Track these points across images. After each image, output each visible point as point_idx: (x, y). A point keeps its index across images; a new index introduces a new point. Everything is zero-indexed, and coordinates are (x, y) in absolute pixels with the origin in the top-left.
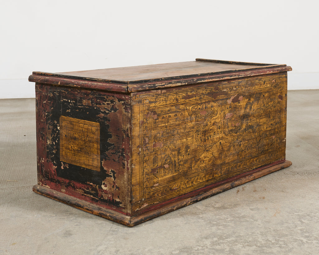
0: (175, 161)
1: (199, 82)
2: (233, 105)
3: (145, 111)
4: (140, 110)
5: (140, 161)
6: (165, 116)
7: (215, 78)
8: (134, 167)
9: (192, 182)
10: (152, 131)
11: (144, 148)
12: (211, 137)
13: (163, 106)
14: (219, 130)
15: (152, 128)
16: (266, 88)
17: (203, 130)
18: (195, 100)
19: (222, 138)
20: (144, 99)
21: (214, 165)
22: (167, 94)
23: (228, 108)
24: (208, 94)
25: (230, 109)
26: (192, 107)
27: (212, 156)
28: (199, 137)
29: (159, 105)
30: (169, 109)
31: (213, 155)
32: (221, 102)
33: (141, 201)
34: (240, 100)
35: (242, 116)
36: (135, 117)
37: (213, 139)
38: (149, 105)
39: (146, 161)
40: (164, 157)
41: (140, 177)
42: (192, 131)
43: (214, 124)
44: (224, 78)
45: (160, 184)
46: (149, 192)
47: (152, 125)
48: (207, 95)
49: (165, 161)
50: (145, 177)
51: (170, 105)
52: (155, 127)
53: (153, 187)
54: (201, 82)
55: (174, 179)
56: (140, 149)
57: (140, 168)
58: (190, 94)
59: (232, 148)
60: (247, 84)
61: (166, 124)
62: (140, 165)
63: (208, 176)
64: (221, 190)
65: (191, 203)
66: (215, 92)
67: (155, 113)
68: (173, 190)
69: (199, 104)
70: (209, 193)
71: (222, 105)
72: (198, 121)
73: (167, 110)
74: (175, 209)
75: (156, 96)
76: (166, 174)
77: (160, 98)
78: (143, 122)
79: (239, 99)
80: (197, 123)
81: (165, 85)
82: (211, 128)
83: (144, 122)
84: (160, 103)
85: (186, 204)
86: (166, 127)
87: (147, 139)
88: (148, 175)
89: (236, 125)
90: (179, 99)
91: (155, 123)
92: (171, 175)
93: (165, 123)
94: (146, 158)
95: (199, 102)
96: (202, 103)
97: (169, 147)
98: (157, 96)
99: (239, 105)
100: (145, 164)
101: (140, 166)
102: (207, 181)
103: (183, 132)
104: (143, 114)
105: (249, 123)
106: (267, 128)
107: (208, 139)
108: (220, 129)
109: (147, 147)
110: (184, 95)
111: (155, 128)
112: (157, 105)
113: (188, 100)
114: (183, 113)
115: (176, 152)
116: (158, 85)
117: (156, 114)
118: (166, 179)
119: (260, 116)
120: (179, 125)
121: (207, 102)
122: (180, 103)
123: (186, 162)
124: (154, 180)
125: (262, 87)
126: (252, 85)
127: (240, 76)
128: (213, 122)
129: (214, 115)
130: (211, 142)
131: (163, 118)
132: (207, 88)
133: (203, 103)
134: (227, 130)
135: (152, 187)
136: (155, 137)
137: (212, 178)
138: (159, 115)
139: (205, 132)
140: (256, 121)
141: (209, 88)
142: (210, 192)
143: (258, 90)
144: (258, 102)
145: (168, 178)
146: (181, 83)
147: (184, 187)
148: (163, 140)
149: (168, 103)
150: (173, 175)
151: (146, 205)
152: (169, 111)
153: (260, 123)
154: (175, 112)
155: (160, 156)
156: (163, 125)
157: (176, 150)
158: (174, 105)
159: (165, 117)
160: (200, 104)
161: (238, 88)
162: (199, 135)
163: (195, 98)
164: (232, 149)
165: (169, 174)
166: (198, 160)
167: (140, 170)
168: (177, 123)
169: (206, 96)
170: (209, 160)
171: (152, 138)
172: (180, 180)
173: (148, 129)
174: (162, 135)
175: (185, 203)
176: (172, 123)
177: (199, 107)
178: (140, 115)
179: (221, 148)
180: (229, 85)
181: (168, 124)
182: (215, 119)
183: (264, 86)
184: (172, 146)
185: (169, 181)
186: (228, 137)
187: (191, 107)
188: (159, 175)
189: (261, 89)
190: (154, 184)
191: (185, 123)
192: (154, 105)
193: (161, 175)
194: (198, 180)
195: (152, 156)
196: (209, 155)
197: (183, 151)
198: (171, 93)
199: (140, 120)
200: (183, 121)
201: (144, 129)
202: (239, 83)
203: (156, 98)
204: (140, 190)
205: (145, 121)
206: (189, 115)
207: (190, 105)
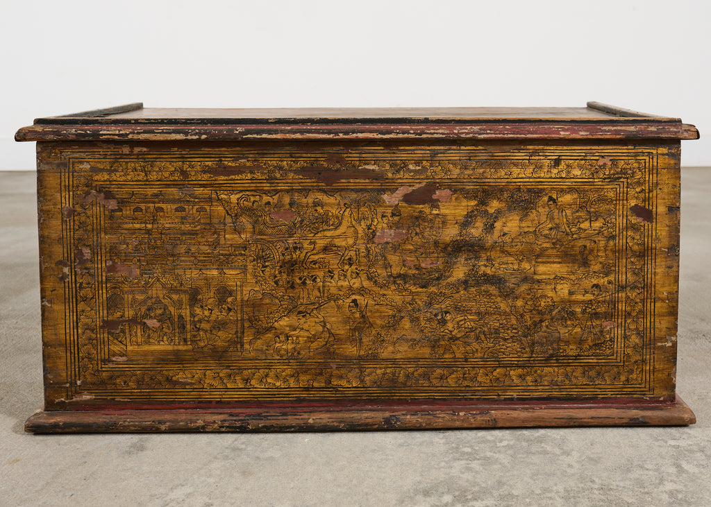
0: (180, 317)
1: (249, 136)
2: (406, 209)
3: (78, 186)
4: (63, 184)
5: (67, 296)
6: (143, 206)
7: (317, 132)
8: (49, 305)
9: (247, 380)
10: (103, 235)
11: (77, 270)
12: (314, 280)
13: (135, 183)
14: (347, 267)
15: (102, 227)
16: (562, 178)
17: (282, 258)
18: (251, 179)
19: (362, 291)
20: (77, 160)
21: (328, 353)
22: (149, 156)
23: (383, 216)
24: (303, 171)
25: (396, 218)
26: (238, 196)
27: (320, 329)
28: (267, 274)
29: (124, 178)
30: (156, 191)
31: (324, 326)
32: (354, 196)
33: (71, 383)
34: (438, 200)
35: (447, 245)
36: (49, 198)
37: (324, 287)
38: (91, 176)
39: (85, 299)
40: (144, 302)
41: (68, 331)
42: (241, 255)
43: (325, 249)
44: (355, 135)
45: (133, 361)
46: (98, 370)
47: (102, 222)
48: (296, 172)
49: (149, 310)
50: (84, 333)
51: (158, 183)
52: (112, 228)
53: (109, 361)
54: (259, 137)
55: (178, 359)
56: (66, 270)
57: (68, 311)
58: (230, 164)
59: (406, 324)
60: (470, 160)
61: (149, 226)
62: (67, 305)
63: (308, 377)
64: (340, 422)
65: (223, 430)
66: (328, 169)
67: (109, 195)
68: (177, 382)
69: (266, 193)
70: (291, 420)
71: (358, 204)
72: (261, 233)
73: (150, 193)
74: (163, 427)
75: (113, 157)
76: (151, 340)
77: (127, 163)
78: (72, 212)
79: (434, 197)
80: (259, 237)
81: (128, 134)
82: (316, 257)
83: (75, 211)
84: (125, 175)
85: (203, 427)
86: (149, 232)
87: (87, 252)
88: (92, 331)
89: (423, 265)
90: (193, 173)
91: (111, 217)
92: (170, 348)
93: (146, 223)
94: (86, 292)
95: (267, 186)
96: (277, 192)
97: (158, 280)
98: (116, 158)
99: (435, 212)
100: (81, 306)
101: (67, 307)
102: (307, 389)
103: (208, 253)
104: (71, 193)
105: (483, 268)
106: (571, 293)
107: (304, 283)
108: (351, 265)
109: (86, 268)
110: (210, 163)
111: (114, 229)
112: (115, 178)
113: (223, 178)
114: (208, 208)
115: (185, 298)
116: (108, 132)
117: (114, 198)
118: (152, 352)
119: (538, 256)
120: (193, 233)
121: (299, 191)
122: (196, 182)
123: (220, 325)
124: (111, 347)
125: (542, 175)
126: (498, 164)
127: (424, 136)
128: (321, 243)
129: (325, 227)
130: (316, 293)
131: (138, 209)
132: (297, 155)
133: (282, 191)
134: (383, 273)
135: (105, 361)
136: (113, 251)
137: (323, 385)
138: (122, 203)
139: (290, 266)
140: (516, 267)
141: (305, 155)
142: (298, 417)
143: (525, 180)
144: (526, 215)
145: (160, 352)
146: (186, 133)
147: (216, 383)
148: (139, 261)
149: (153, 176)
150: (176, 348)
151: (88, 397)
152: (156, 195)
153: (535, 274)
154: (179, 201)
155: (130, 297)
156: (137, 226)
157: (185, 292)
158: (173, 185)
159: (144, 208)
160: (269, 191)
161: (431, 166)
162: (268, 269)
163: (249, 176)
164: (406, 327)
165: (162, 343)
166: (268, 330)
167: (68, 314)
168: (187, 227)
169: (291, 175)
170: (308, 337)
171: (103, 251)
172: (200, 366)
173: (89, 228)
174: (136, 249)
175: (200, 423)
176: (168, 226)
177: (266, 198)
178: (63, 194)
179: (358, 315)
180: (389, 155)
181: (155, 226)
182: (333, 237)
183: (555, 171)
184: (168, 280)
185: (163, 360)
186: (385, 292)
187: (234, 198)
188: (128, 340)
189: (538, 180)
190: (114, 356)
191: (214, 233)
192: (106, 177)
193: (134, 339)
194: (269, 380)
195: (104, 291)
196: (311, 325)
197: (210, 297)
198: (164, 156)
199: (63, 205)
200: (208, 227)
201: (77, 227)
202: (434, 154)
203: (114, 163)
204: (69, 360)
205: (78, 209)
206: (228, 214)
207: (232, 192)
